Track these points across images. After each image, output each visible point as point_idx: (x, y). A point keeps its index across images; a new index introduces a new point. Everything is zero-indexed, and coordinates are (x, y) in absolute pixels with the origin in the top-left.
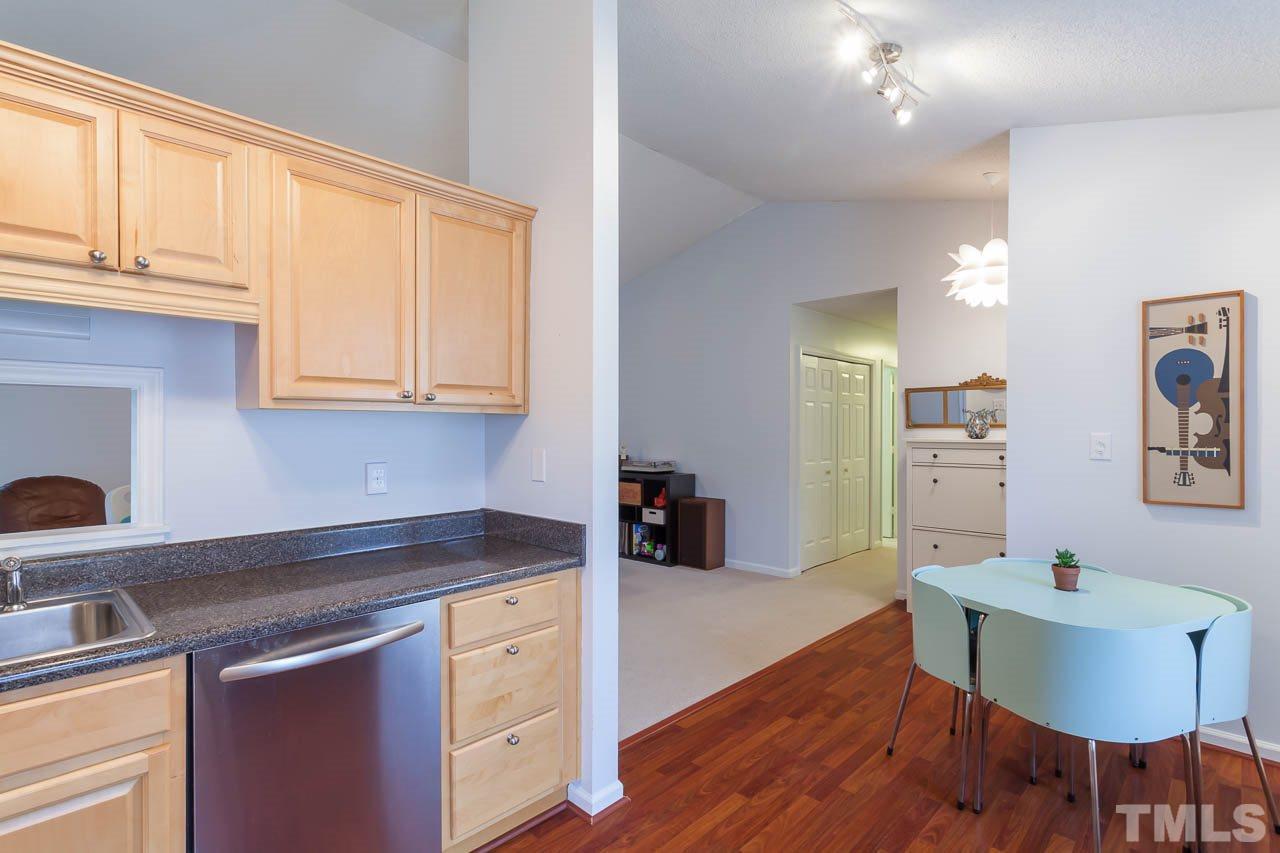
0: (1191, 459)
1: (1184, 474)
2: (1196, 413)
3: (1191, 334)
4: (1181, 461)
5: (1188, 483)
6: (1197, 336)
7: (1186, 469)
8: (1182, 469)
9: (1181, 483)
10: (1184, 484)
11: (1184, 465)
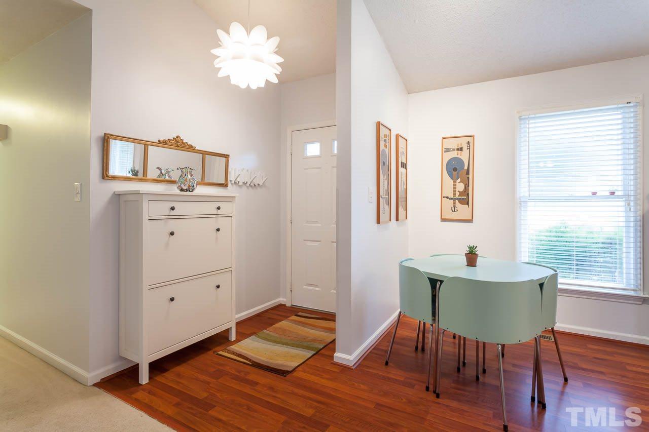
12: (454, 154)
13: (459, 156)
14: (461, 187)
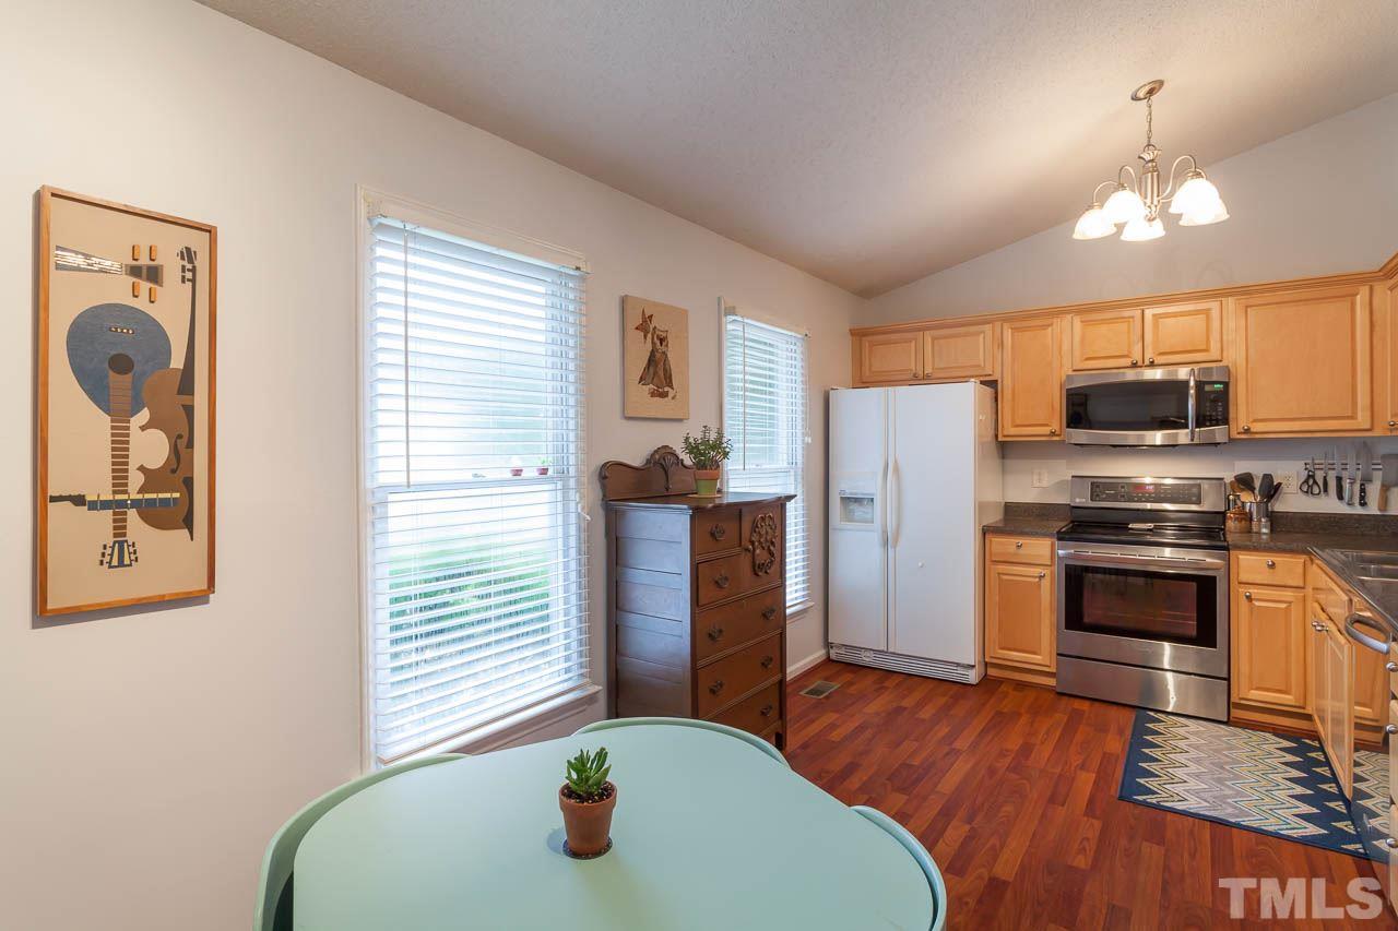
0: (132, 514)
1: (121, 544)
2: (143, 428)
3: (135, 280)
4: (115, 521)
5: (127, 561)
6: (144, 286)
7: (124, 535)
8: (115, 535)
9: (115, 562)
10: (121, 564)
11: (120, 529)
12: (118, 291)
13: (141, 304)
14: (151, 449)
